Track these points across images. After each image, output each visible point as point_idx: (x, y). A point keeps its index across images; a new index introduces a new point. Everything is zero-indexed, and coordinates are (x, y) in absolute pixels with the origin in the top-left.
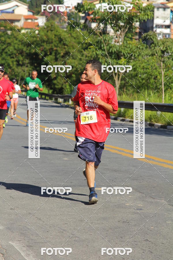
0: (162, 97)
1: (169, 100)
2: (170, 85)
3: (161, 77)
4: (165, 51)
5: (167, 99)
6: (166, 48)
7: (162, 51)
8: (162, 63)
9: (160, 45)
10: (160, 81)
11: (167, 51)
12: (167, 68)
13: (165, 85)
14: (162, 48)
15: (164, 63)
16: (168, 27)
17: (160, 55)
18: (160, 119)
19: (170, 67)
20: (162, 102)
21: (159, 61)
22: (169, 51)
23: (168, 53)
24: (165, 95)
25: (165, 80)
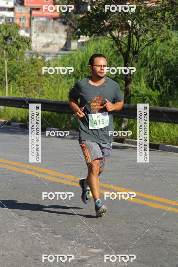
0: (6, 89)
1: (14, 93)
2: (14, 76)
3: (4, 66)
4: (8, 37)
5: (11, 92)
6: (9, 33)
7: (4, 37)
8: (5, 51)
9: (2, 30)
10: (3, 72)
11: (10, 37)
12: (10, 56)
13: (8, 76)
14: (4, 34)
15: (8, 51)
16: (11, 9)
17: (3, 41)
18: (3, 114)
19: (14, 55)
20: (6, 95)
21: (1, 48)
22: (12, 37)
23: (11, 39)
24: (9, 88)
25: (8, 70)
